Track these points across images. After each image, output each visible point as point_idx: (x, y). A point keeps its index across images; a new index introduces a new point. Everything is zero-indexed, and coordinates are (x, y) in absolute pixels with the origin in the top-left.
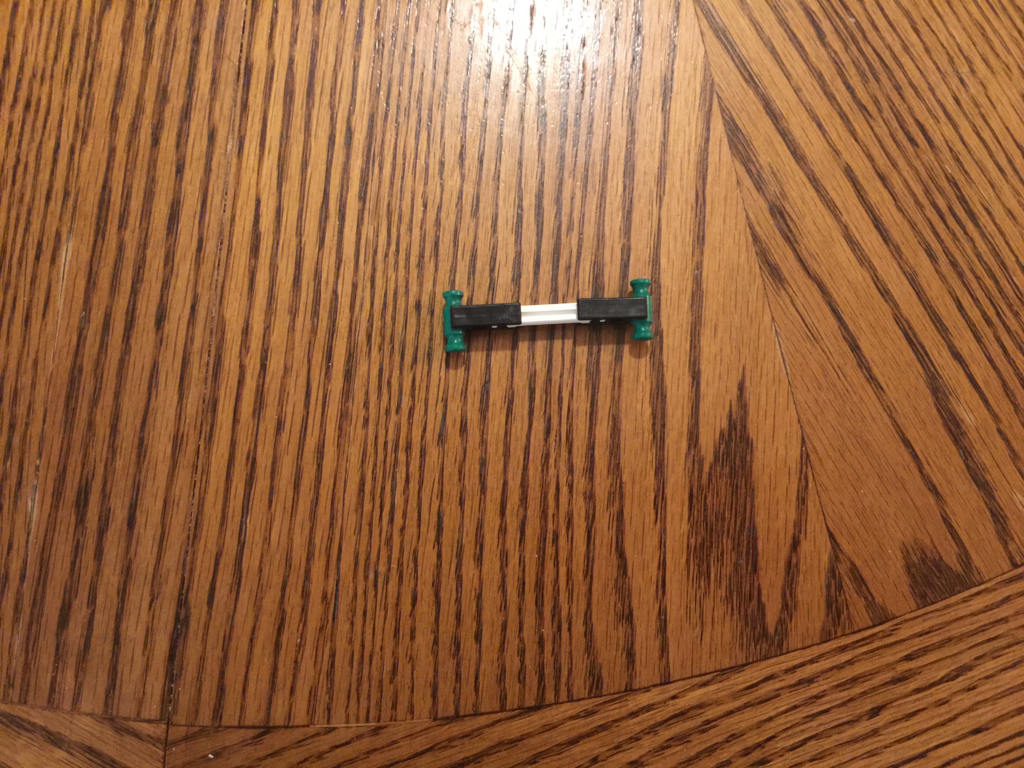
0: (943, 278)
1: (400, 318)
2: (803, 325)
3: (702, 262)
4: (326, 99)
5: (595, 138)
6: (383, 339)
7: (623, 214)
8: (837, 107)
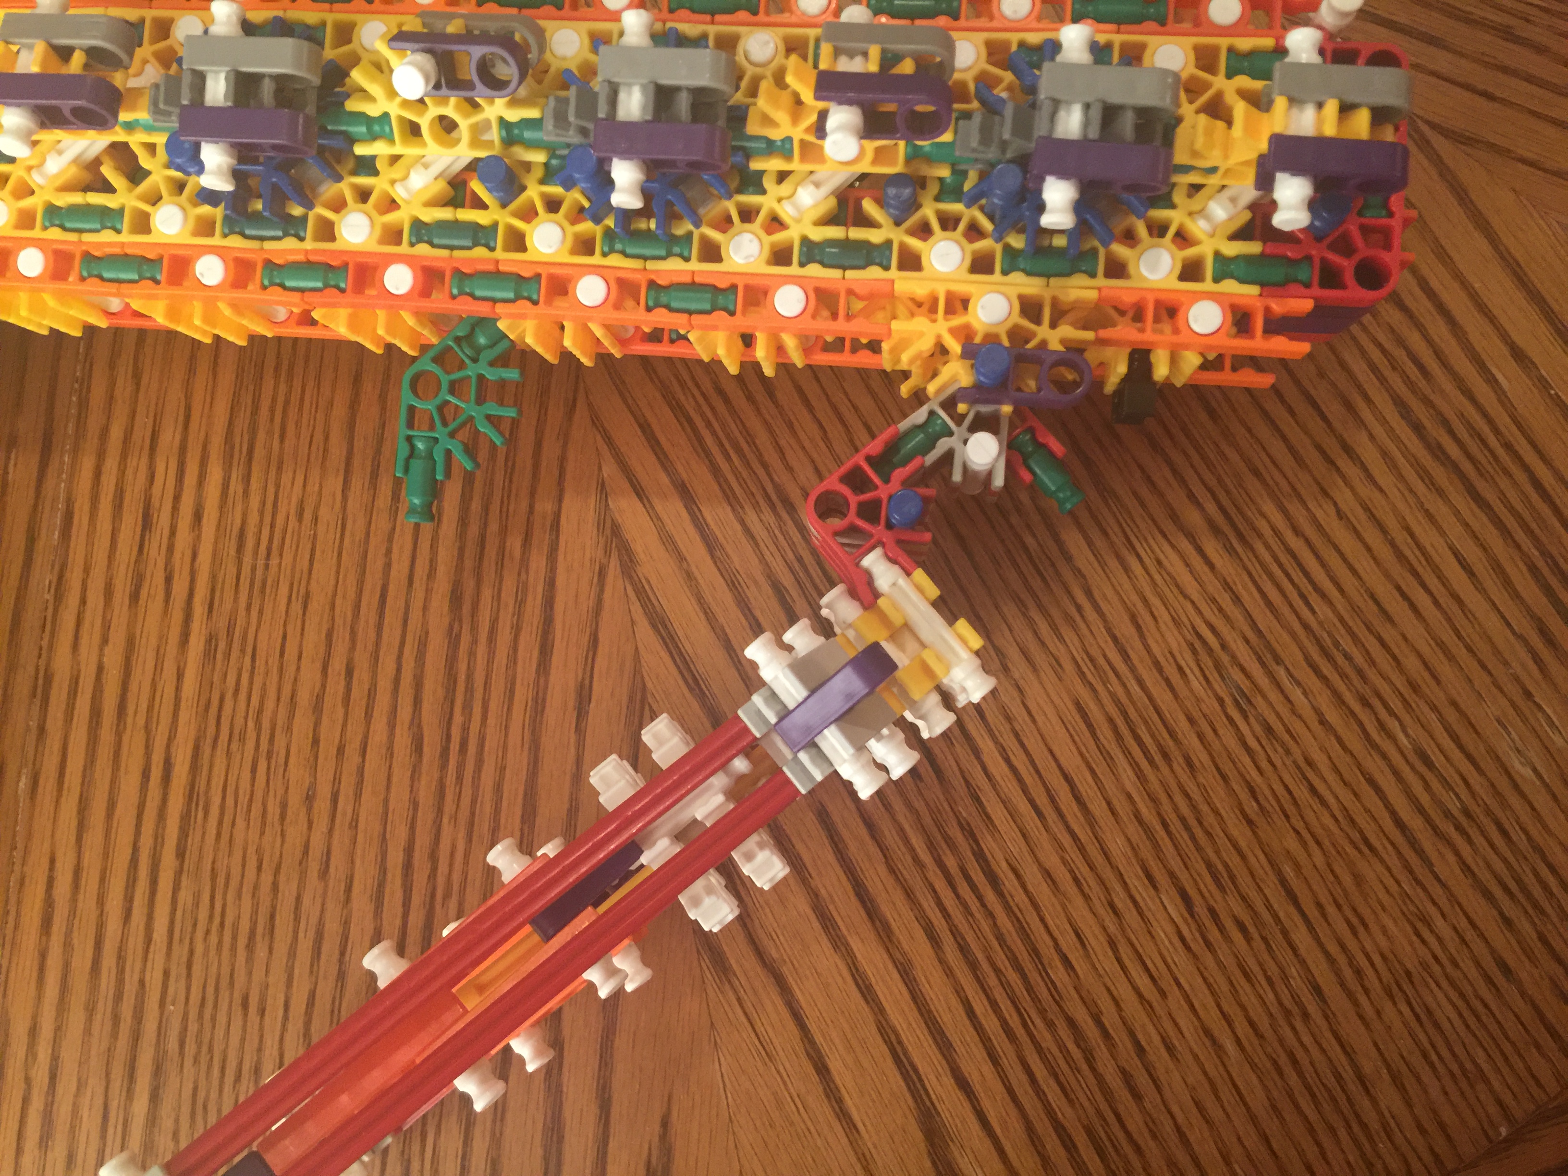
0: (949, 972)
1: (222, 1018)
2: (753, 1035)
4: (141, 721)
6: (199, 1047)
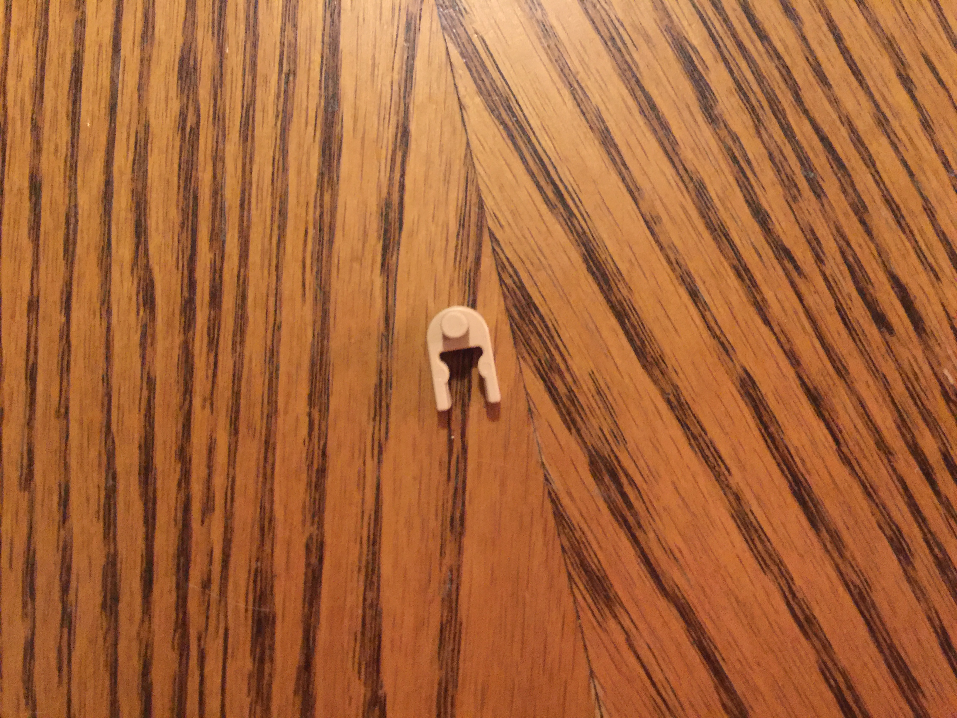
2: (648, 684)
3: (459, 567)
5: (250, 328)
7: (309, 477)
8: (731, 254)
